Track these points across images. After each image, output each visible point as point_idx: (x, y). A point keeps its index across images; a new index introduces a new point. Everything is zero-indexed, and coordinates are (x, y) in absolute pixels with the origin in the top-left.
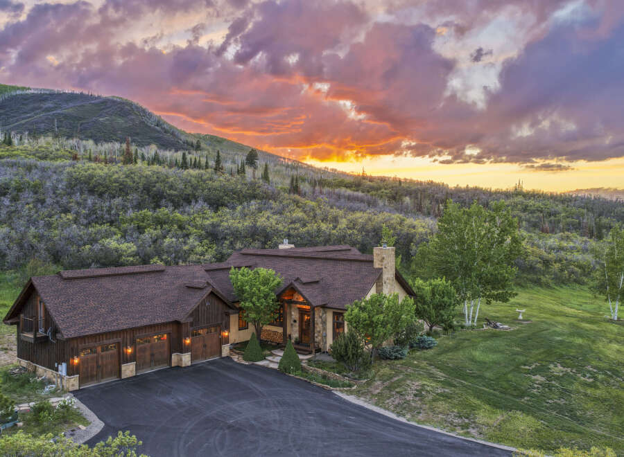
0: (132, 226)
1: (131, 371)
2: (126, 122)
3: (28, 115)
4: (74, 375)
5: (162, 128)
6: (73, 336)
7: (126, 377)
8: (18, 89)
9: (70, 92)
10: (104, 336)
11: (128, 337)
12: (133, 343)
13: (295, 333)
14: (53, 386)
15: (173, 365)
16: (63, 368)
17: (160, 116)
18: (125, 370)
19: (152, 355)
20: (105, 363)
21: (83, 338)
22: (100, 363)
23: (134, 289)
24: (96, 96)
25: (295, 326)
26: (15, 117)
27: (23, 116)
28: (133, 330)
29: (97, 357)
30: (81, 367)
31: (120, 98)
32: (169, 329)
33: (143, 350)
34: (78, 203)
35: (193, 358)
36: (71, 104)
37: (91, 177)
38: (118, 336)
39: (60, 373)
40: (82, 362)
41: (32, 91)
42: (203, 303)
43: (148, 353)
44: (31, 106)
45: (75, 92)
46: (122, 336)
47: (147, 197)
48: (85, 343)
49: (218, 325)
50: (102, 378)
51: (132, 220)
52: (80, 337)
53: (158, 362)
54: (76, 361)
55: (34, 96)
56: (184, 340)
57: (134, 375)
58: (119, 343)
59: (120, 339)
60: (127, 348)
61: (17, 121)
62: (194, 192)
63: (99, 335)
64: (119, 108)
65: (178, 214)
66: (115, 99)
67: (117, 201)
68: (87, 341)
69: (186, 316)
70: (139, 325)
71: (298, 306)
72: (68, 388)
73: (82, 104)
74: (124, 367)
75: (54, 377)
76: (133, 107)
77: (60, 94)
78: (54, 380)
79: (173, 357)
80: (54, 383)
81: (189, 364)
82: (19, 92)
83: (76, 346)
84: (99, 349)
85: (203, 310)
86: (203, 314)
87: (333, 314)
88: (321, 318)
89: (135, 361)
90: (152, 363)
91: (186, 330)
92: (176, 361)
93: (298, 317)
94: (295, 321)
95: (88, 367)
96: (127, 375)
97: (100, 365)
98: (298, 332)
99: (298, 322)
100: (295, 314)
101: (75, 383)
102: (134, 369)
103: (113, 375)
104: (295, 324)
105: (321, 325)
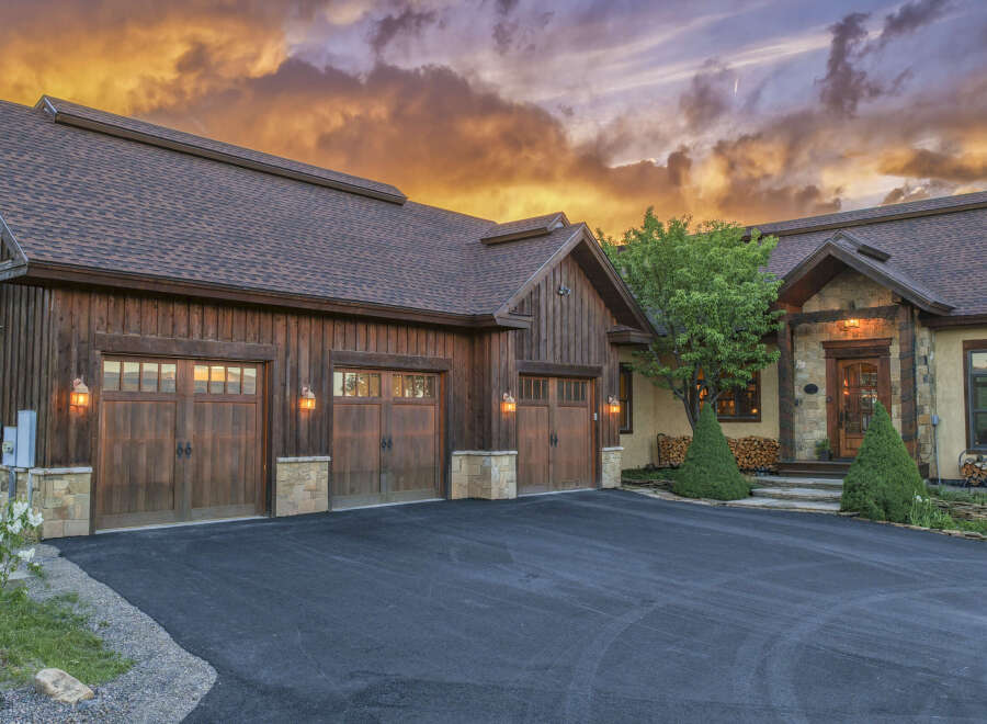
1: (314, 492)
4: (68, 462)
7: (291, 512)
12: (323, 379)
13: (813, 428)
15: (457, 493)
16: (21, 436)
18: (289, 484)
19: (385, 443)
20: (207, 436)
22: (189, 435)
25: (814, 406)
29: (178, 410)
32: (440, 356)
35: (524, 476)
38: (267, 335)
39: (7, 459)
40: (111, 415)
43: (371, 434)
46: (280, 337)
48: (127, 327)
49: (593, 375)
50: (196, 504)
53: (404, 476)
54: (81, 398)
56: (494, 401)
57: (324, 507)
58: (267, 365)
59: (271, 350)
60: (299, 391)
69: (513, 302)
74: (285, 469)
79: (454, 464)
81: (511, 492)
83: (82, 330)
85: (550, 309)
86: (551, 322)
87: (965, 349)
88: (926, 363)
89: (327, 452)
90: (384, 477)
91: (503, 365)
92: (465, 481)
93: (822, 372)
94: (811, 389)
95: (134, 444)
96: (295, 505)
97: (188, 444)
98: (824, 424)
99: (823, 391)
100: (811, 366)
101: (70, 500)
102: (325, 482)
103: (242, 498)
104: (812, 398)
105: (928, 384)
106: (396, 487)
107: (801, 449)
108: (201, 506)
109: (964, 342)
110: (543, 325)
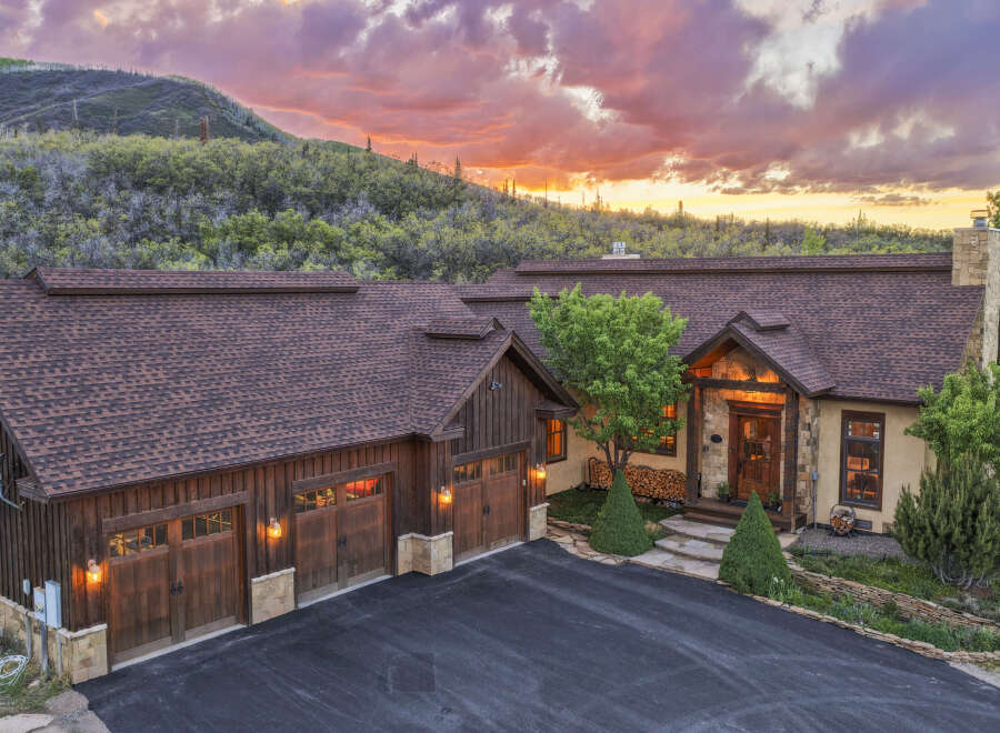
0: (228, 241)
1: (283, 599)
2: (195, 118)
3: (32, 107)
4: (88, 625)
5: (254, 128)
6: (78, 487)
7: (265, 618)
8: (13, 62)
9: (100, 68)
10: (193, 488)
11: (271, 488)
12: (287, 508)
13: (716, 474)
14: (18, 658)
15: (403, 569)
16: (48, 598)
17: (251, 110)
18: (263, 598)
19: (341, 542)
20: (195, 573)
21: (119, 495)
22: (180, 577)
23: (278, 337)
24: (145, 75)
25: (718, 453)
26: (8, 109)
27: (23, 109)
28: (283, 463)
29: (169, 560)
30: (115, 593)
31: (184, 79)
32: (387, 462)
33: (316, 528)
34: (111, 204)
35: (459, 547)
36: (102, 89)
37: (138, 157)
38: (239, 484)
39: (37, 616)
40: (118, 576)
41: (37, 67)
42: (486, 386)
43: (329, 538)
44: (34, 92)
45: (109, 69)
46: (250, 485)
47: (251, 197)
48: (125, 512)
49: (522, 449)
50: (188, 627)
51: (226, 232)
52: (104, 490)
53: (357, 565)
54: (95, 576)
55: (39, 75)
56: (434, 494)
57: (292, 608)
58: (240, 508)
59: (243, 496)
60: (267, 524)
61: (14, 115)
62: (344, 191)
63: (174, 481)
64: (183, 94)
65: (324, 223)
66: (176, 80)
67: (195, 199)
68: (132, 503)
69: (446, 420)
70: (306, 448)
71: (728, 394)
72: (68, 675)
73: (122, 87)
74: (258, 585)
75: (23, 626)
76: (206, 93)
77: (84, 72)
78: (23, 636)
79: (401, 545)
80: (18, 648)
81: (448, 566)
82: (15, 69)
83: (92, 523)
84: (175, 530)
85: (483, 404)
86: (483, 415)
87: (843, 418)
88: (809, 429)
89: (293, 565)
90: (340, 569)
91: (441, 463)
92: (410, 558)
93: (726, 425)
94: (716, 439)
95: (138, 594)
96: (267, 612)
97: (180, 583)
98: (725, 470)
99: (726, 442)
100: (717, 421)
101: (91, 652)
102: (291, 589)
103: (225, 612)
104: (717, 446)
105: (809, 448)
106: (351, 574)
107: (706, 488)
108: (192, 627)
109: (843, 411)
110: (476, 419)
